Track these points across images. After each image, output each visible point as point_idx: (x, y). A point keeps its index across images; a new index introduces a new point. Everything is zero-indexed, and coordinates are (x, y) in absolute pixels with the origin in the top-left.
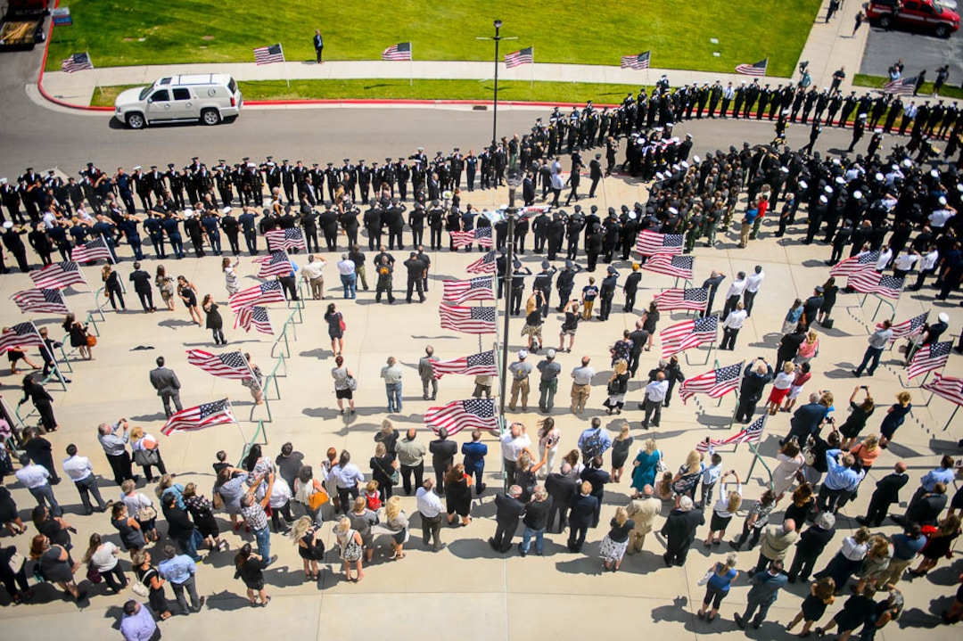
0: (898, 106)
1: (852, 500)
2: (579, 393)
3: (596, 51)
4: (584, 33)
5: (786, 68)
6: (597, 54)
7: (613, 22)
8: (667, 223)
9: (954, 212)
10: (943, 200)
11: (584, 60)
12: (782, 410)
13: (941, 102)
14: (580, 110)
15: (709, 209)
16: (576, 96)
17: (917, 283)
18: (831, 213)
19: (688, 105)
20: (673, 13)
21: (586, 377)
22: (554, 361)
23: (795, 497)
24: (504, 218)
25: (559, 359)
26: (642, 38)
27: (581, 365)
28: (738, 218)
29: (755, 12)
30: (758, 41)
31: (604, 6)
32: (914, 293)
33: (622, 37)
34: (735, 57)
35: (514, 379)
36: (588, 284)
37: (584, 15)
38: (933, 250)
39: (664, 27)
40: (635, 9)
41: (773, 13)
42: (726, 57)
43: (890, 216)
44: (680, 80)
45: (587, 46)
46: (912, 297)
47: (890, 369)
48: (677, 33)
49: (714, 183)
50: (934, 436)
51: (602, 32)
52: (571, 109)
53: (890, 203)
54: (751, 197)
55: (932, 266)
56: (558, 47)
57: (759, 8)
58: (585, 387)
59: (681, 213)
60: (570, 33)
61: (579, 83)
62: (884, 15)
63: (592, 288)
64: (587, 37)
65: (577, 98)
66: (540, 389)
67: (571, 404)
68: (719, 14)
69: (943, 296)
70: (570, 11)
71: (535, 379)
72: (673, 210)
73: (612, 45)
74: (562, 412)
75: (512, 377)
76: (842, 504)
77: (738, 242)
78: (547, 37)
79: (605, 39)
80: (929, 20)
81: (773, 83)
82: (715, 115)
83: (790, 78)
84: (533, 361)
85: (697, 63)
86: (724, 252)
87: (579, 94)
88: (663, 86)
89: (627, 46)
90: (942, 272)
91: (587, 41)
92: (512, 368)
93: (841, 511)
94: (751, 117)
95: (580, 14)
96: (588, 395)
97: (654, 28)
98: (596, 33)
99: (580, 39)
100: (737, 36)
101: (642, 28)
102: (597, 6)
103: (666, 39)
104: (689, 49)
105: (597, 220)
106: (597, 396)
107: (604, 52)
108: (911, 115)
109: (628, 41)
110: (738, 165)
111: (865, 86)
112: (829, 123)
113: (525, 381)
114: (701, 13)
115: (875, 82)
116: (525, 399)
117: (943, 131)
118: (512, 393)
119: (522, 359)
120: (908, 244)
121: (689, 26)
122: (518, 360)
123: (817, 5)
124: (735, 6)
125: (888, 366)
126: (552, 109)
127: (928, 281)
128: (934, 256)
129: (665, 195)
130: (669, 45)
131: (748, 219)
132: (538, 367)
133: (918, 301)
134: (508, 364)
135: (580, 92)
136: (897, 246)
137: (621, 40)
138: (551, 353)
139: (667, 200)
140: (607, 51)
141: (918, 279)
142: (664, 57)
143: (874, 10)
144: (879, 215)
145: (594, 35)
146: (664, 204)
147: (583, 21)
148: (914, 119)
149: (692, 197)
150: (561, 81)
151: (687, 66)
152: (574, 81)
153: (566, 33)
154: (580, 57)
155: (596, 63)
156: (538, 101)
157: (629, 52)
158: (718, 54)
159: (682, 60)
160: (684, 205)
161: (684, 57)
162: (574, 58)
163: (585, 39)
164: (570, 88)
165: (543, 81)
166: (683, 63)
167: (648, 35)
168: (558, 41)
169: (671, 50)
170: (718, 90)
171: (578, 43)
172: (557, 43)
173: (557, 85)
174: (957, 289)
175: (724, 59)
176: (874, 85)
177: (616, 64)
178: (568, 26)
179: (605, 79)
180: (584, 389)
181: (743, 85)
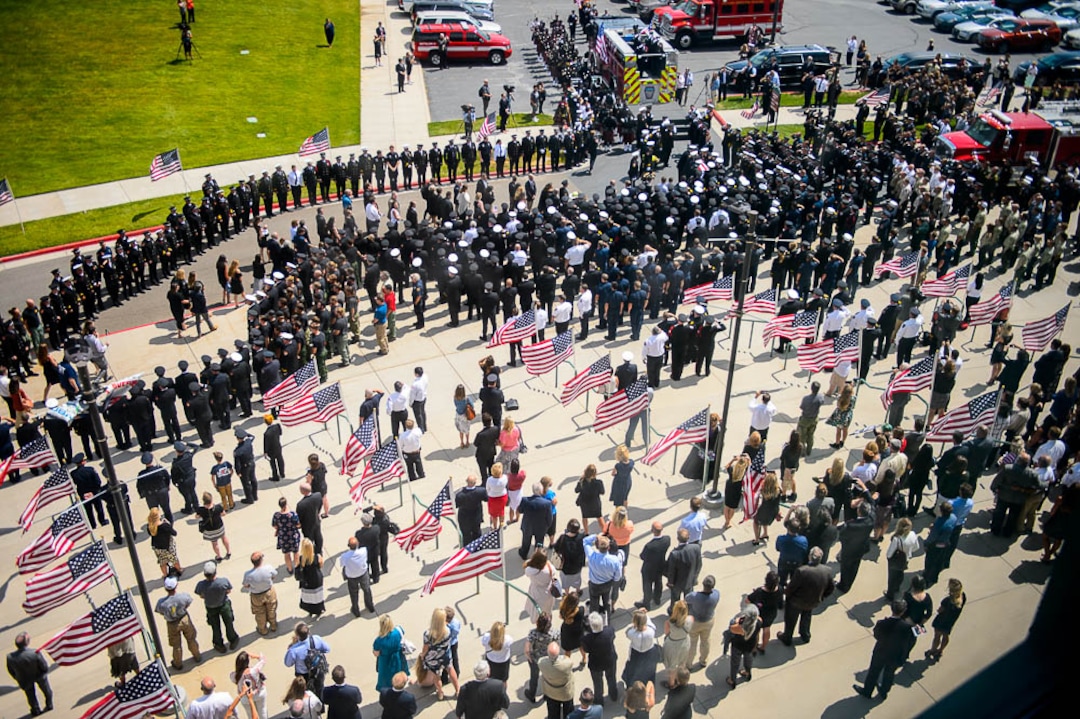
0: (486, 149)
2: (263, 606)
3: (100, 165)
4: (74, 145)
5: (350, 133)
6: (102, 168)
7: (110, 122)
8: (286, 354)
9: (588, 245)
10: (571, 235)
11: (87, 180)
13: (528, 133)
14: (111, 244)
15: (328, 322)
16: (95, 228)
17: (582, 331)
18: (466, 283)
19: (251, 203)
20: (186, 97)
21: (263, 580)
22: (217, 576)
23: (563, 614)
24: (82, 410)
26: (157, 136)
27: (252, 566)
28: (366, 321)
29: (287, 76)
30: (305, 110)
31: (88, 105)
32: (584, 343)
33: (131, 140)
34: (286, 135)
35: (168, 623)
36: (216, 463)
37: (66, 122)
38: (585, 289)
39: (180, 116)
40: (133, 101)
41: (309, 73)
42: (275, 136)
43: (527, 268)
44: (229, 176)
45: (85, 162)
46: (583, 347)
48: (201, 120)
49: (322, 288)
50: (667, 483)
51: (98, 138)
52: (98, 247)
53: (520, 256)
55: (590, 308)
56: (42, 170)
57: (291, 71)
58: (269, 593)
59: (297, 335)
61: (94, 210)
62: (432, 53)
63: (223, 466)
64: (79, 149)
65: (97, 230)
67: (255, 624)
68: (244, 87)
69: (612, 336)
70: (41, 119)
71: (198, 612)
72: (286, 336)
73: (120, 153)
74: (251, 638)
75: (165, 622)
77: (377, 349)
78: (21, 161)
79: (107, 147)
80: (480, 49)
81: (341, 155)
82: (288, 208)
83: (359, 144)
85: (240, 151)
86: (365, 366)
87: (98, 225)
88: (209, 187)
89: (141, 149)
90: (601, 311)
91: (83, 155)
92: (161, 609)
93: (617, 606)
94: (332, 200)
95: (58, 121)
97: (169, 119)
98: (91, 141)
99: (71, 153)
100: (278, 108)
101: (152, 123)
102: (78, 107)
103: (190, 130)
104: (224, 136)
105: (193, 378)
106: (288, 597)
107: (113, 164)
108: (503, 154)
109: (139, 142)
110: (343, 259)
111: (443, 135)
113: (185, 619)
114: (222, 90)
115: (450, 127)
116: (193, 645)
117: (541, 163)
118: (171, 644)
119: (171, 591)
121: (213, 109)
122: (166, 594)
123: (356, 55)
124: (261, 74)
126: (70, 253)
127: (593, 324)
128: (587, 296)
129: (267, 320)
130: (197, 136)
131: (380, 318)
133: (591, 349)
134: (153, 606)
135: (101, 222)
136: (547, 299)
137: (128, 143)
138: (210, 567)
139: (273, 325)
140: (116, 161)
141: (582, 326)
142: (196, 153)
143: (420, 49)
144: (515, 271)
145: (89, 145)
146: (272, 331)
147: (66, 130)
148: (507, 157)
149: (303, 312)
150: (65, 213)
151: (231, 158)
152: (85, 210)
153: (47, 150)
154: (81, 177)
155: (107, 180)
156: (41, 248)
157: (147, 156)
158: (263, 135)
159: (221, 151)
160: (297, 325)
161: (222, 148)
162: (73, 180)
163: (79, 152)
164: (84, 219)
165: (40, 221)
166: (224, 154)
167: (164, 130)
168: (40, 162)
169: (201, 142)
170: (281, 177)
171: (69, 159)
172: (40, 165)
173: (63, 221)
174: (621, 324)
175: (274, 140)
176: (453, 131)
177: (136, 175)
178: (45, 140)
179: (128, 197)
180: (268, 597)
181: (309, 164)
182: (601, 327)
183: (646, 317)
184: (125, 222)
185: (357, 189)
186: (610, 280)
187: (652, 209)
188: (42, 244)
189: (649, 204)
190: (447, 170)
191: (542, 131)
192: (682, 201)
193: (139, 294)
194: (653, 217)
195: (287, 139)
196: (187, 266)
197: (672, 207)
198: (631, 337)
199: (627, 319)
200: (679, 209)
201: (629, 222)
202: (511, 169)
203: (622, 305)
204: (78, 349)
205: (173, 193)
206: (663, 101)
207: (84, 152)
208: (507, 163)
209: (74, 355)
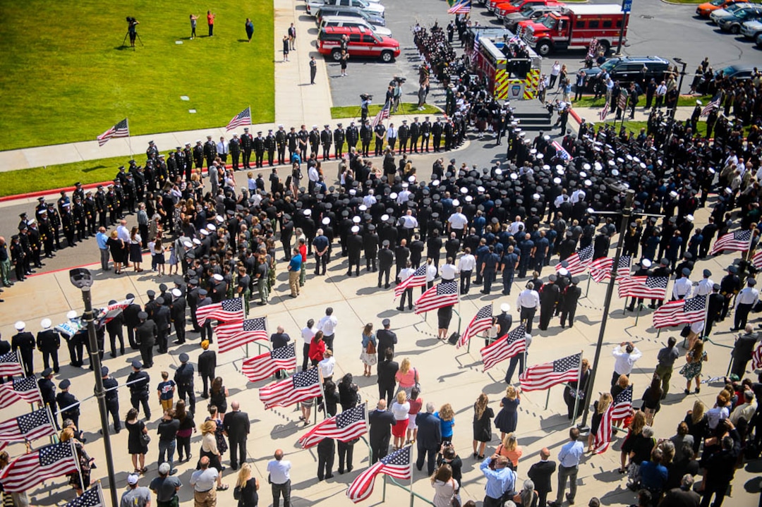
0: (380, 130)
2: (204, 503)
3: (58, 129)
4: (36, 111)
5: (266, 113)
6: (60, 132)
7: (66, 94)
8: (215, 291)
11: (47, 141)
13: (416, 119)
14: (70, 195)
15: (253, 268)
16: (54, 181)
18: (367, 240)
19: (185, 166)
20: (130, 76)
26: (105, 107)
28: (282, 268)
29: (213, 63)
30: (229, 92)
31: (49, 79)
33: (84, 110)
34: (213, 111)
36: (162, 380)
37: (30, 92)
39: (126, 92)
40: (86, 78)
41: (233, 62)
42: (204, 112)
44: (168, 143)
45: (45, 125)
47: (477, 370)
48: (142, 97)
49: (246, 239)
50: (541, 417)
51: (57, 107)
52: (59, 196)
53: (410, 220)
56: (9, 131)
57: (217, 60)
59: (226, 277)
60: (19, 113)
61: (52, 166)
62: (335, 50)
63: (168, 384)
64: (41, 115)
65: (55, 183)
68: (179, 71)
70: (9, 89)
72: (218, 277)
73: (75, 120)
77: (289, 292)
79: (64, 114)
80: (374, 49)
81: (261, 130)
83: (274, 122)
85: (175, 123)
86: (280, 306)
87: (57, 179)
88: (152, 152)
89: (93, 117)
91: (43, 120)
94: (251, 167)
95: (24, 91)
97: (116, 94)
98: (50, 109)
99: (33, 118)
100: (207, 90)
101: (102, 96)
102: (40, 80)
103: (133, 104)
104: (161, 110)
107: (69, 129)
108: (394, 136)
109: (91, 112)
110: (264, 216)
111: (344, 117)
112: (326, 157)
114: (160, 72)
115: (349, 112)
117: (425, 144)
119: (133, 486)
121: (153, 87)
123: (270, 49)
124: (192, 61)
125: (474, 368)
126: (34, 200)
129: (202, 263)
130: (139, 109)
131: (294, 266)
133: (469, 301)
135: (58, 176)
136: (434, 255)
137: (81, 112)
139: (205, 269)
140: (71, 126)
142: (138, 123)
143: (324, 46)
145: (49, 112)
146: (205, 274)
147: (29, 99)
148: (397, 138)
149: (231, 258)
150: (28, 167)
151: (167, 128)
152: (45, 165)
153: (14, 114)
154: (42, 139)
155: (64, 141)
156: (8, 195)
157: (98, 123)
158: (194, 111)
159: (159, 122)
160: (226, 268)
161: (160, 120)
162: (35, 140)
163: (40, 118)
164: (44, 173)
165: (6, 172)
166: (162, 126)
167: (112, 103)
168: (7, 124)
169: (143, 114)
170: (212, 146)
171: (32, 123)
172: (7, 127)
173: (26, 173)
175: (202, 115)
176: (351, 116)
177: (88, 139)
178: (12, 106)
179: (81, 157)
181: (235, 137)
183: (516, 275)
184: (82, 178)
185: (273, 159)
186: (487, 244)
187: (521, 186)
188: (8, 192)
189: (519, 182)
190: (347, 147)
191: (427, 118)
192: (547, 180)
193: (90, 237)
194: (522, 193)
195: (214, 115)
196: (130, 216)
197: (537, 185)
198: (503, 292)
200: (544, 187)
201: (502, 197)
202: (400, 148)
203: (497, 266)
205: (119, 155)
206: (527, 98)
207: (45, 118)
208: (397, 143)
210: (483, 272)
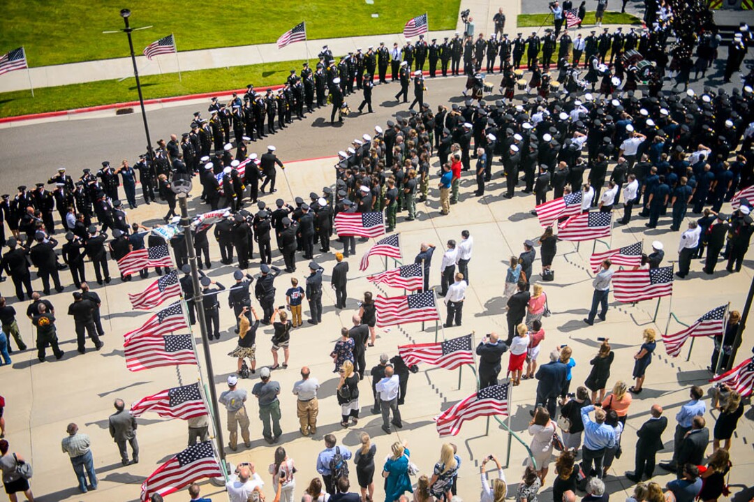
0: (566, 42)
1: (618, 457)
2: (307, 413)
3: (245, 30)
4: (228, 12)
5: (448, 19)
6: (246, 33)
8: (362, 203)
9: (643, 138)
10: (630, 128)
11: (234, 42)
12: (525, 378)
13: (606, 30)
14: (241, 96)
15: (402, 180)
16: (234, 81)
17: (625, 216)
18: (525, 161)
19: (356, 73)
21: (310, 391)
23: (559, 469)
24: (179, 231)
25: (275, 377)
26: (292, 9)
27: (301, 378)
28: (434, 184)
32: (625, 227)
33: (271, 11)
34: (395, 16)
35: (228, 411)
36: (291, 286)
38: (633, 179)
42: (386, 17)
43: (583, 153)
44: (343, 48)
45: (235, 26)
46: (624, 231)
47: (620, 310)
49: (401, 152)
50: (679, 368)
51: (247, 8)
52: (231, 98)
53: (581, 140)
54: (443, 160)
55: (635, 196)
56: (201, 30)
58: (312, 402)
59: (374, 189)
60: (212, 13)
61: (234, 67)
63: (297, 290)
64: (231, 16)
65: (235, 84)
66: (261, 417)
67: (299, 426)
69: (653, 225)
71: (252, 406)
72: (365, 189)
73: (261, 21)
74: (292, 437)
75: (226, 411)
76: (608, 464)
77: (440, 209)
78: (187, 21)
79: (253, 15)
81: (437, 37)
82: (386, 79)
83: (455, 29)
84: (246, 386)
85: (355, 28)
86: (428, 222)
87: (237, 80)
88: (326, 57)
89: (277, 19)
90: (646, 200)
91: (233, 20)
92: (223, 400)
93: (609, 472)
96: (317, 410)
98: (241, 9)
99: (225, 18)
103: (318, 6)
104: (345, 14)
105: (286, 214)
106: (329, 411)
107: (255, 30)
108: (580, 49)
109: (277, 14)
110: (422, 128)
111: (530, 26)
113: (242, 411)
115: (539, 20)
116: (245, 434)
118: (229, 429)
119: (232, 387)
120: (608, 178)
122: (228, 389)
125: (618, 307)
126: (210, 100)
127: (636, 212)
128: (634, 185)
129: (352, 173)
130: (323, 12)
131: (445, 183)
132: (253, 393)
133: (631, 234)
134: (218, 396)
135: (237, 77)
137: (269, 14)
138: (266, 372)
139: (356, 178)
140: (257, 28)
141: (625, 211)
142: (320, 27)
144: (572, 155)
145: (239, 12)
146: (353, 184)
148: (584, 51)
149: (382, 170)
150: (213, 67)
151: (347, 33)
152: (228, 66)
153: (207, 14)
154: (229, 39)
155: (249, 43)
156: (192, 93)
157: (282, 26)
158: (376, 16)
159: (341, 26)
160: (375, 180)
161: (342, 24)
162: (223, 41)
163: (231, 18)
164: (226, 74)
165: (193, 71)
166: (342, 30)
167: (298, 5)
168: (200, 24)
169: (326, 17)
170: (384, 53)
171: (223, 24)
172: (200, 26)
173: (210, 73)
174: (664, 214)
175: (384, 20)
176: (538, 24)
177: (271, 41)
178: (207, 6)
179: (262, 59)
180: (311, 405)
181: (409, 44)
182: (643, 215)
183: (690, 210)
184: (257, 80)
185: (446, 69)
186: (658, 173)
187: (714, 110)
188: (192, 91)
190: (527, 58)
193: (258, 140)
195: (395, 20)
196: (298, 120)
198: (671, 227)
199: (670, 210)
201: (687, 121)
202: (586, 62)
203: (667, 198)
204: (181, 182)
205: (297, 59)
206: (746, 8)
207: (234, 19)
208: (583, 56)
209: (178, 187)
210: (650, 205)
